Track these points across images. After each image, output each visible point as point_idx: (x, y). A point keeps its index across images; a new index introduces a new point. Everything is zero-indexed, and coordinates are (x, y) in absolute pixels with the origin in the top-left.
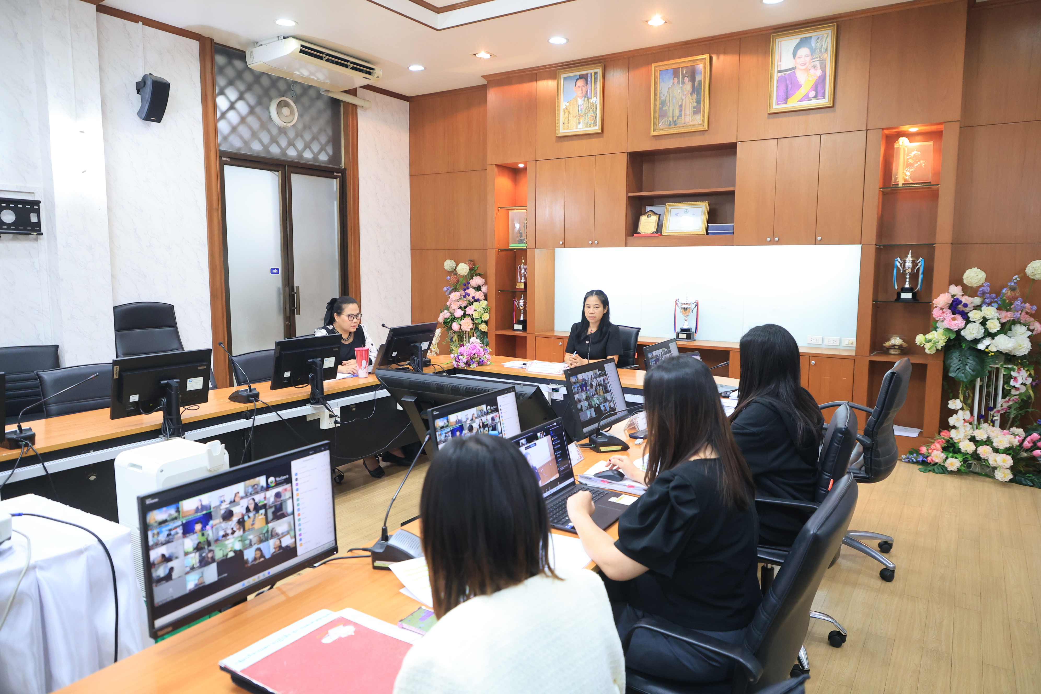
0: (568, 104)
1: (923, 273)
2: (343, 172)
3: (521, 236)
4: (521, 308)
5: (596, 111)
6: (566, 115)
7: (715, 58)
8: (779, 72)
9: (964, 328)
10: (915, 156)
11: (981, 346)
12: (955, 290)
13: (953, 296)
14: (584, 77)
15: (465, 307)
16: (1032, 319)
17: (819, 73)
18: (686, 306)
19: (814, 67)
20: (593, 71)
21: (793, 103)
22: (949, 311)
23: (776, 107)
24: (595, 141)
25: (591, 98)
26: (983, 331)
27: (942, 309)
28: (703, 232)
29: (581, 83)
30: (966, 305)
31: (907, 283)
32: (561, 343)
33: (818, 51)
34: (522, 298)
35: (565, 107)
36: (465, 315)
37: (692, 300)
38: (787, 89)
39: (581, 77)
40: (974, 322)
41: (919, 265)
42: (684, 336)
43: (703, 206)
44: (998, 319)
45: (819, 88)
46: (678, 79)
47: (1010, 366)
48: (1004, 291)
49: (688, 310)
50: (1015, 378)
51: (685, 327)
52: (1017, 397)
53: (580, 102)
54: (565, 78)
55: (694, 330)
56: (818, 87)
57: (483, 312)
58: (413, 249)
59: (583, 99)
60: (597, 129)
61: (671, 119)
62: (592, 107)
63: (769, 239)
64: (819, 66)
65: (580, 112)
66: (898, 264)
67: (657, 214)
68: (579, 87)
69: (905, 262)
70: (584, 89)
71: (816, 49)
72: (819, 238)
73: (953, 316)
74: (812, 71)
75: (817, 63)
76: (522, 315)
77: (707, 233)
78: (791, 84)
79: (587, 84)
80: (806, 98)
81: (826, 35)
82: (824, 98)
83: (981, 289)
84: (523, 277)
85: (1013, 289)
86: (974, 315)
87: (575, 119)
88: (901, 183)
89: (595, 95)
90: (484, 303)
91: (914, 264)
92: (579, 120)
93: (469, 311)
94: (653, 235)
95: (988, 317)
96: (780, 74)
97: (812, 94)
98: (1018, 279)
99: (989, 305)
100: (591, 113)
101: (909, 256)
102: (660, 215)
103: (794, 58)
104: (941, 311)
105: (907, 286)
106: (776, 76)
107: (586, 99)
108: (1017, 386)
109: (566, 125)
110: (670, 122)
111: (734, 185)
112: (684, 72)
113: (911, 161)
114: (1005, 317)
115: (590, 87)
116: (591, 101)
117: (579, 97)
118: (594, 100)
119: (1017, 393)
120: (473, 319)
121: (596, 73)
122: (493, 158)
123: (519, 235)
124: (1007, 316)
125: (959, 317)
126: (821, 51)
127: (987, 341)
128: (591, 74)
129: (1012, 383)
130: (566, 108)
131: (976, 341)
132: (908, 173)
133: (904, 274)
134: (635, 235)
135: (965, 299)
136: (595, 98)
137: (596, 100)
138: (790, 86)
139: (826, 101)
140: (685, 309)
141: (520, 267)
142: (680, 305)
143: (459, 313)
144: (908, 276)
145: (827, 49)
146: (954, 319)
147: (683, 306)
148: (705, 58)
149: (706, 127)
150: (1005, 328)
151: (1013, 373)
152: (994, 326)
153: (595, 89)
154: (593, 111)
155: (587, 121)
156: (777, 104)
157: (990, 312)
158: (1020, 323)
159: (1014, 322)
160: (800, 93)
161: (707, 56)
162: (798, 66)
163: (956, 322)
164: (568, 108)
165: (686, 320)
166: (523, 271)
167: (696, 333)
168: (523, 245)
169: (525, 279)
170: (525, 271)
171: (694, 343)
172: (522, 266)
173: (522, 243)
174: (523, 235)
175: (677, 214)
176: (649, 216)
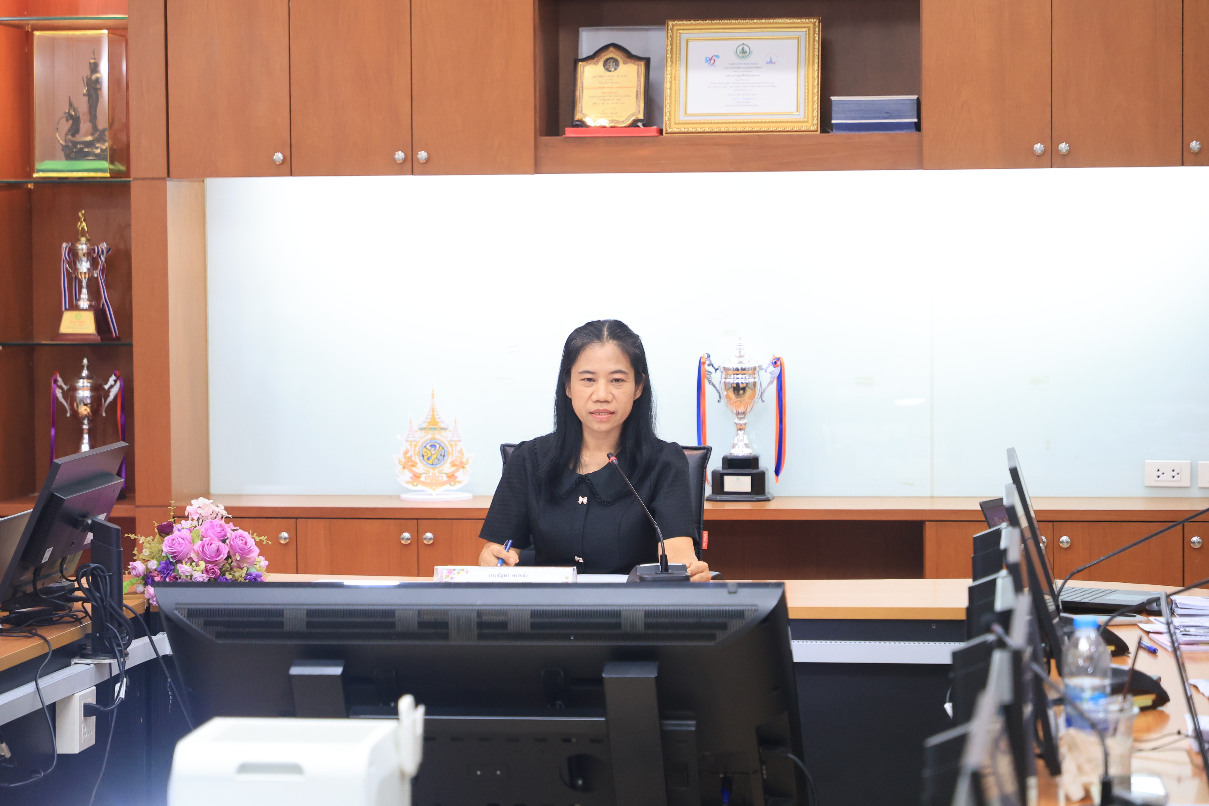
3: (75, 130)
4: (84, 410)
18: (741, 379)
28: (813, 123)
32: (285, 534)
34: (85, 373)
37: (758, 355)
42: (737, 483)
43: (802, 33)
49: (749, 392)
51: (741, 451)
55: (767, 464)
63: (1038, 147)
67: (638, 58)
72: (1195, 145)
76: (86, 436)
77: (826, 124)
84: (84, 291)
94: (634, 132)
102: (647, 61)
123: (66, 126)
134: (570, 132)
140: (738, 389)
141: (73, 251)
142: (717, 377)
147: (732, 380)
165: (740, 427)
166: (84, 266)
167: (777, 472)
168: (105, 164)
169: (94, 294)
170: (94, 263)
171: (772, 505)
172: (83, 247)
173: (99, 157)
174: (85, 126)
175: (711, 60)
176: (611, 64)
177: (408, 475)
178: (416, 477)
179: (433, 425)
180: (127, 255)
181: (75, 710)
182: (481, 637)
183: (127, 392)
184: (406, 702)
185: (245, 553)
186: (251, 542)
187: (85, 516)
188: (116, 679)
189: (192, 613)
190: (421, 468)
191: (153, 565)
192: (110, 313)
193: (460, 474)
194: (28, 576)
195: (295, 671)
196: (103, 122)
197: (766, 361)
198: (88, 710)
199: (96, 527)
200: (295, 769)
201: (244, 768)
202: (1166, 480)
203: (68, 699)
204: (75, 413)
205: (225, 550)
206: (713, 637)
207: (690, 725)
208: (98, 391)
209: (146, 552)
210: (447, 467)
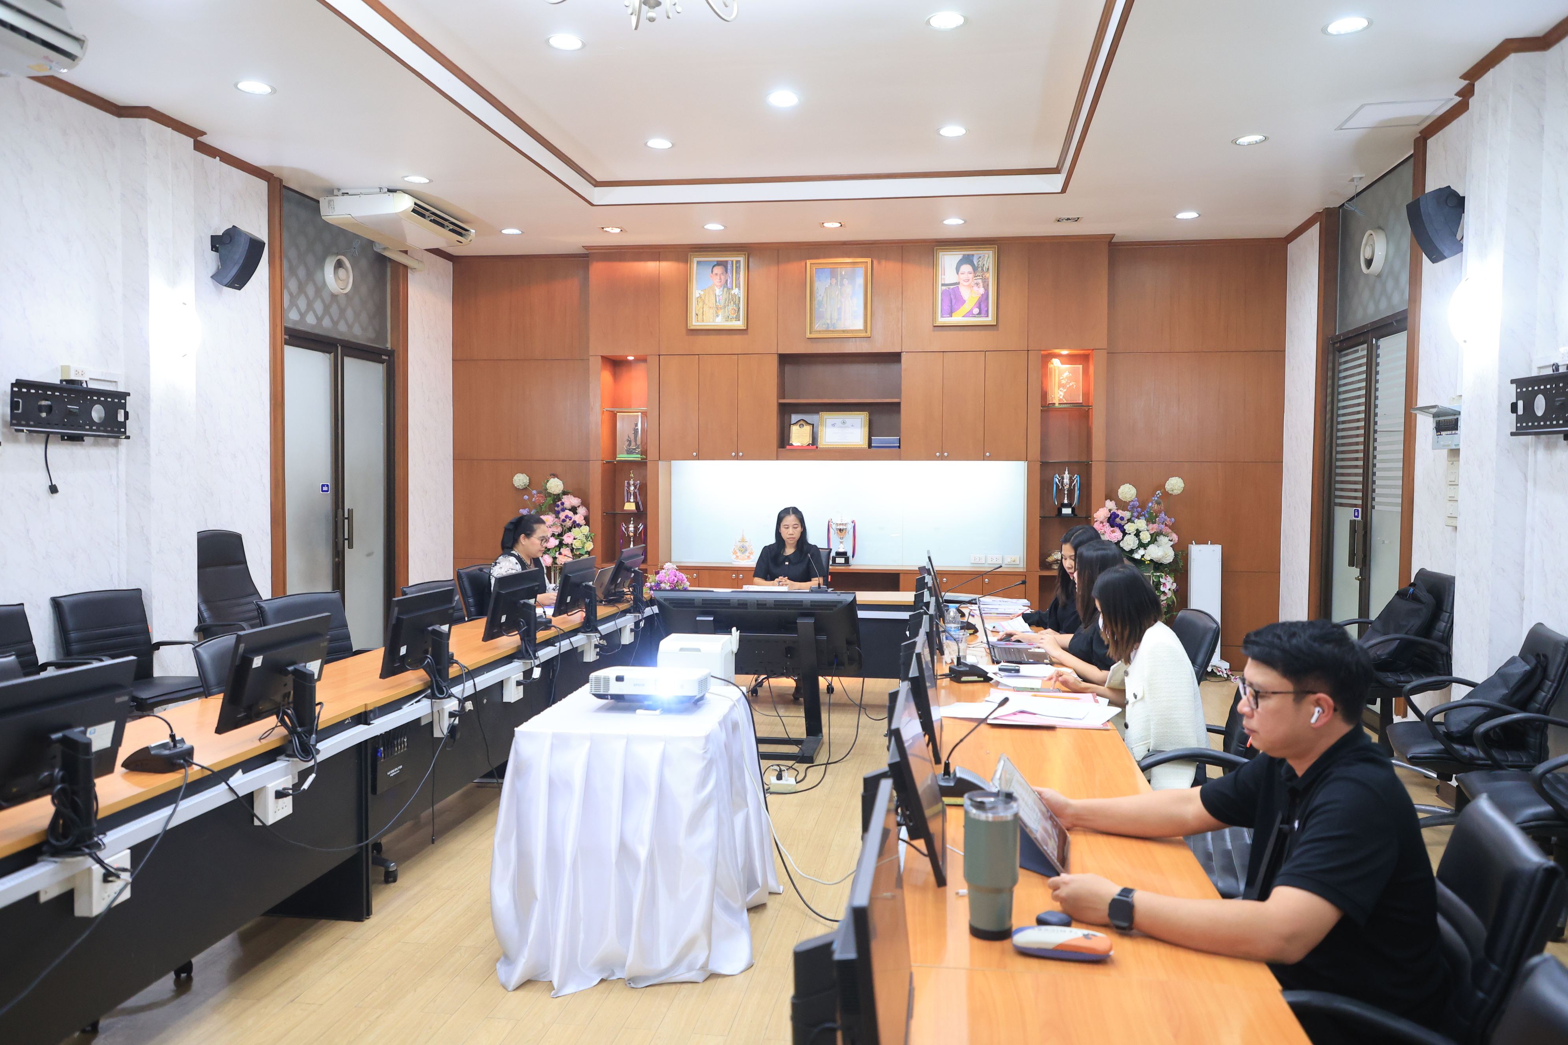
0: (702, 293)
1: (1080, 489)
2: (391, 353)
3: (630, 445)
4: (631, 534)
5: (739, 304)
6: (701, 304)
7: (875, 262)
8: (943, 285)
9: (1122, 539)
10: (1067, 377)
11: (1137, 556)
12: (1110, 505)
13: (1110, 510)
14: (724, 264)
15: (561, 535)
16: (1170, 531)
17: (982, 291)
18: (841, 527)
19: (977, 284)
20: (735, 259)
21: (957, 318)
22: (1108, 524)
23: (942, 320)
24: (737, 338)
25: (732, 289)
26: (1138, 542)
27: (1102, 522)
28: (866, 446)
29: (718, 270)
30: (1122, 519)
31: (1066, 498)
32: (695, 575)
33: (980, 269)
34: (632, 522)
35: (698, 295)
36: (561, 545)
37: (847, 520)
38: (951, 303)
39: (719, 264)
40: (1130, 534)
41: (1075, 481)
42: (840, 560)
43: (863, 416)
44: (1147, 530)
45: (983, 306)
46: (837, 279)
47: (1158, 574)
48: (1150, 505)
49: (844, 531)
50: (1164, 584)
51: (841, 550)
52: (1165, 602)
53: (718, 291)
54: (698, 262)
55: (850, 554)
56: (982, 303)
57: (585, 541)
58: (457, 458)
59: (722, 289)
60: (740, 324)
61: (829, 322)
62: (735, 300)
63: (938, 454)
64: (981, 285)
65: (718, 304)
66: (1057, 480)
67: (810, 424)
68: (716, 274)
69: (1063, 478)
70: (723, 277)
71: (978, 267)
72: (988, 454)
73: (1112, 529)
74: (975, 288)
75: (980, 281)
76: (632, 543)
77: (870, 446)
78: (955, 298)
79: (727, 272)
80: (970, 314)
81: (987, 255)
82: (988, 316)
83: (1131, 504)
84: (632, 496)
85: (1158, 503)
86: (1130, 528)
87: (711, 311)
88: (1056, 402)
89: (738, 286)
90: (585, 529)
91: (1071, 480)
92: (716, 313)
93: (567, 539)
94: (809, 448)
95: (1140, 529)
96: (944, 288)
97: (976, 311)
98: (1160, 494)
99: (1138, 518)
100: (732, 306)
101: (1067, 472)
102: (813, 425)
103: (958, 273)
104: (1101, 525)
105: (1066, 501)
106: (940, 289)
107: (725, 289)
108: (1167, 591)
109: (700, 317)
110: (828, 324)
111: (900, 398)
112: (843, 273)
113: (1063, 382)
114: (1152, 529)
115: (731, 276)
116: (733, 292)
117: (717, 286)
118: (735, 291)
119: (1165, 598)
120: (572, 550)
121: (738, 262)
122: (598, 348)
123: (627, 443)
124: (1154, 528)
125: (1117, 529)
126: (982, 270)
127: (1141, 552)
128: (732, 261)
129: (1162, 589)
130: (700, 297)
131: (1132, 551)
132: (1062, 394)
133: (1063, 490)
134: (788, 447)
135: (1120, 513)
136: (737, 289)
137: (739, 292)
138: (954, 301)
139: (990, 319)
140: (840, 530)
141: (629, 484)
142: (834, 526)
143: (553, 542)
144: (1066, 492)
145: (988, 269)
146: (1113, 532)
147: (839, 527)
148: (867, 262)
149: (869, 334)
150: (1154, 539)
151: (1161, 580)
152: (1146, 537)
153: (738, 279)
154: (735, 303)
155: (727, 314)
156: (942, 317)
157: (1141, 524)
158: (1162, 534)
159: (1159, 533)
160: (965, 309)
161: (869, 260)
162: (962, 282)
163: (1115, 534)
164: (703, 298)
165: (841, 543)
166: (632, 488)
167: (853, 557)
168: (639, 456)
169: (635, 497)
170: (635, 487)
171: (851, 568)
172: (632, 482)
173: (637, 454)
174: (633, 443)
175: (833, 425)
176: (801, 426)
177: (735, 556)
178: (737, 557)
179: (743, 540)
180: (646, 485)
181: (628, 630)
182: (758, 608)
183: (645, 529)
184: (734, 629)
185: (682, 581)
186: (684, 577)
187: (631, 568)
188: (641, 620)
189: (665, 600)
190: (739, 554)
191: (653, 584)
192: (640, 503)
193: (751, 556)
194: (613, 587)
195: (698, 618)
196: (639, 442)
197: (850, 522)
198: (632, 630)
199: (635, 572)
200: (698, 650)
201: (681, 650)
202: (977, 561)
203: (626, 626)
204: (629, 535)
205: (676, 579)
206: (832, 609)
207: (825, 638)
208: (636, 529)
209: (651, 580)
210: (747, 554)
